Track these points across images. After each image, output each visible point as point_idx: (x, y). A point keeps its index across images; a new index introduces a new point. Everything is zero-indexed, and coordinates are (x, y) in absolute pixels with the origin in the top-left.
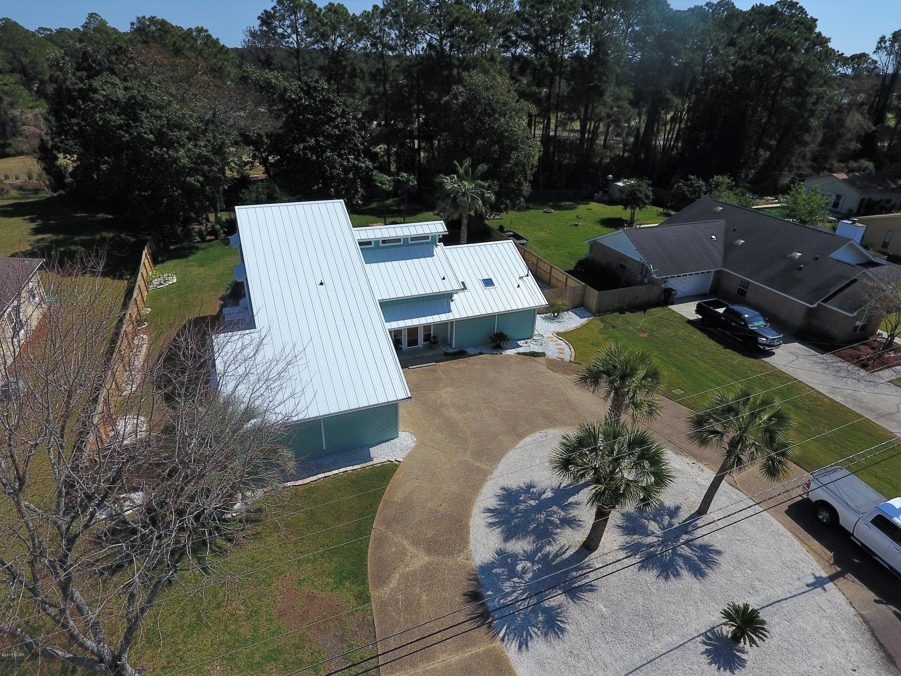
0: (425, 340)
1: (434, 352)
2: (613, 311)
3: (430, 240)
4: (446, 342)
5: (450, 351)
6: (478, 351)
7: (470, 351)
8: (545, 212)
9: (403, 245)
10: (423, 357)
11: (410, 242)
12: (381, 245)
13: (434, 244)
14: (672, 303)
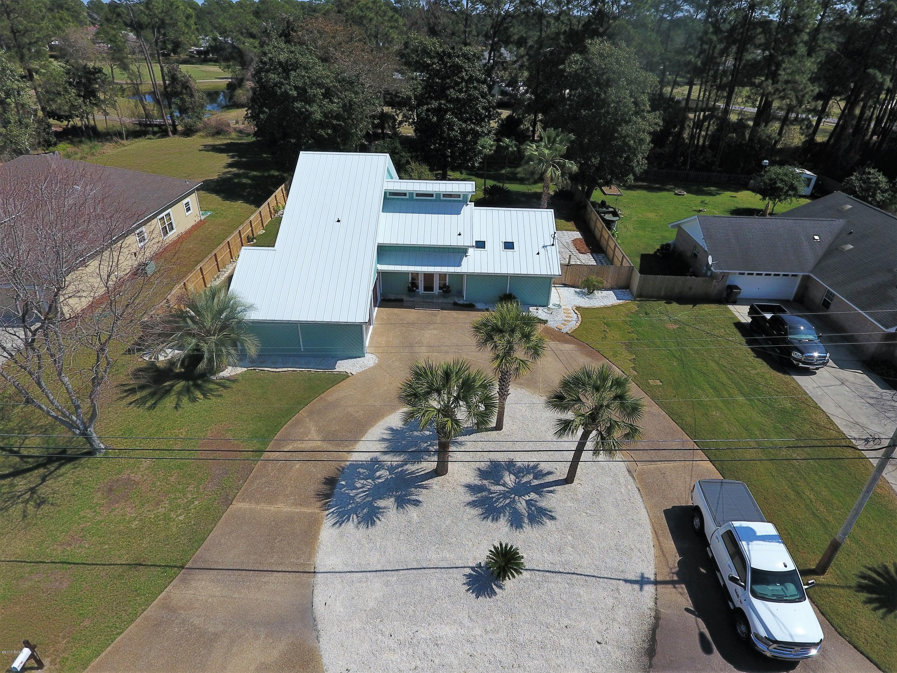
0: (440, 288)
1: (445, 301)
2: (659, 298)
3: (461, 199)
4: (460, 293)
5: (461, 302)
6: (485, 307)
7: (479, 306)
8: (676, 194)
9: (435, 200)
10: (433, 302)
11: (442, 198)
12: (415, 197)
13: (465, 202)
14: (734, 303)
